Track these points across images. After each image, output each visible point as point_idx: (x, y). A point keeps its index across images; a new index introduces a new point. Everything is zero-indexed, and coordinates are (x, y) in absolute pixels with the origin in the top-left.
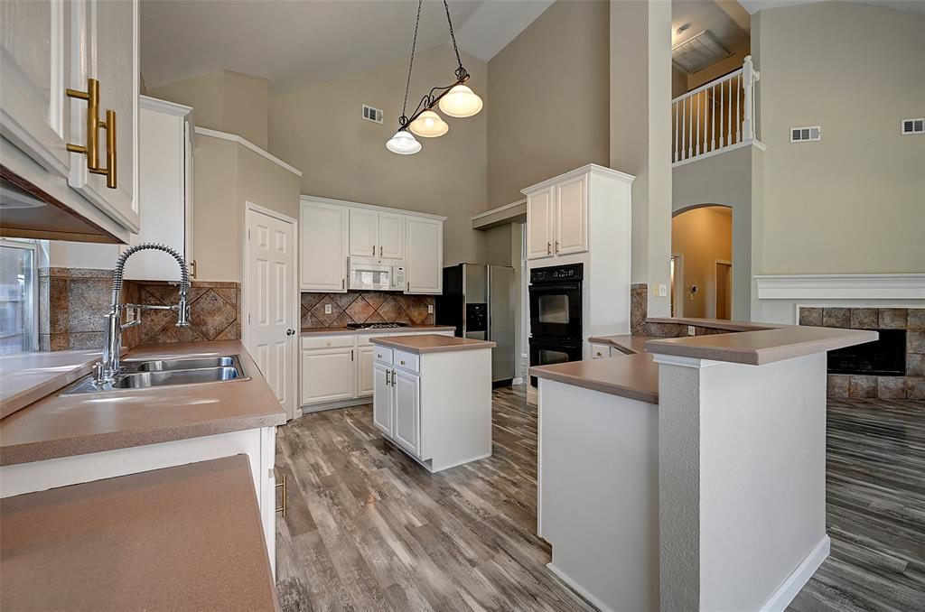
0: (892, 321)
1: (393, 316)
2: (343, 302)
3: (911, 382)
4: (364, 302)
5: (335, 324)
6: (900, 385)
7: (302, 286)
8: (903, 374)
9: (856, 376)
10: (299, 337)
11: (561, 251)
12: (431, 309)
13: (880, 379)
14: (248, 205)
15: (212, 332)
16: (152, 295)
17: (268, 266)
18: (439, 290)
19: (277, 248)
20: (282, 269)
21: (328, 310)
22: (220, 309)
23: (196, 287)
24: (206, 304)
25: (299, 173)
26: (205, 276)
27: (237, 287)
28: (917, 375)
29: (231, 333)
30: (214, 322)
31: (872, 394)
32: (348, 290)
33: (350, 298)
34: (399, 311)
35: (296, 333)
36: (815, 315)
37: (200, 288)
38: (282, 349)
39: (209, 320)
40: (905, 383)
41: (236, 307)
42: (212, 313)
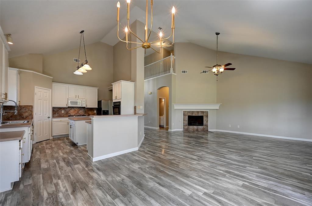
0: (201, 114)
1: (83, 113)
2: (67, 110)
3: (204, 127)
4: (74, 110)
5: (65, 115)
6: (202, 128)
7: (53, 106)
8: (203, 125)
9: (194, 126)
10: (52, 119)
11: (118, 98)
12: (95, 112)
13: (199, 126)
14: (35, 87)
15: (25, 117)
16: (8, 109)
17: (42, 102)
18: (97, 107)
19: (45, 96)
20: (46, 102)
21: (63, 112)
22: (27, 112)
23: (20, 106)
24: (23, 110)
25: (52, 78)
26: (23, 104)
27: (32, 107)
28: (206, 126)
29: (30, 117)
30: (25, 115)
31: (197, 130)
32: (68, 107)
33: (70, 109)
34: (85, 112)
35: (51, 117)
36: (186, 113)
37: (21, 107)
38: (46, 121)
39: (24, 114)
40: (203, 127)
41: (32, 111)
42: (25, 113)
